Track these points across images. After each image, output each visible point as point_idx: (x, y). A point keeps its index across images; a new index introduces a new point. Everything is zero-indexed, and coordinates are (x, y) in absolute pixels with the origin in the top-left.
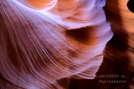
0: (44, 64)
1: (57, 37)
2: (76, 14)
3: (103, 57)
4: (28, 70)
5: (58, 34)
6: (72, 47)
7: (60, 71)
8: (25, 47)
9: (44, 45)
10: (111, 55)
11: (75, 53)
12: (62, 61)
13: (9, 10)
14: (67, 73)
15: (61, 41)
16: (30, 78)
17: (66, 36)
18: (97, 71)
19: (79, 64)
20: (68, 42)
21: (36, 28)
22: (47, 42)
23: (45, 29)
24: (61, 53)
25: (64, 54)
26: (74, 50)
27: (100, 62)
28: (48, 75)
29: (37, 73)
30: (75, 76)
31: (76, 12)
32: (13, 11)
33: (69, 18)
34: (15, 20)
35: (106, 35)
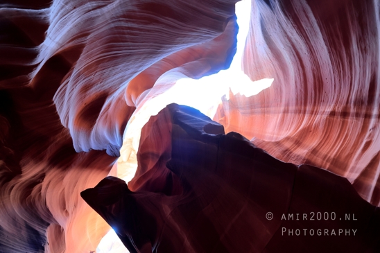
3: (65, 127)
8: (148, 31)
10: (59, 139)
11: (86, 91)
12: (93, 68)
18: (57, 110)
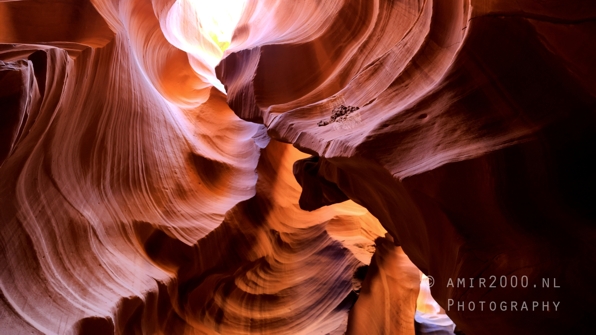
0: (129, 186)
1: (171, 155)
2: (218, 137)
4: (98, 181)
5: (176, 150)
6: (186, 181)
7: (146, 209)
9: (145, 156)
13: (124, 76)
14: (156, 218)
15: (175, 164)
16: (94, 196)
17: (186, 160)
19: (183, 212)
20: (184, 171)
21: (149, 124)
22: (153, 155)
23: (162, 133)
24: (164, 182)
25: (168, 187)
26: (186, 188)
27: (213, 225)
28: (124, 205)
29: (110, 193)
30: (166, 228)
31: (219, 134)
32: (129, 81)
33: (205, 137)
34: (125, 96)
35: (244, 191)
